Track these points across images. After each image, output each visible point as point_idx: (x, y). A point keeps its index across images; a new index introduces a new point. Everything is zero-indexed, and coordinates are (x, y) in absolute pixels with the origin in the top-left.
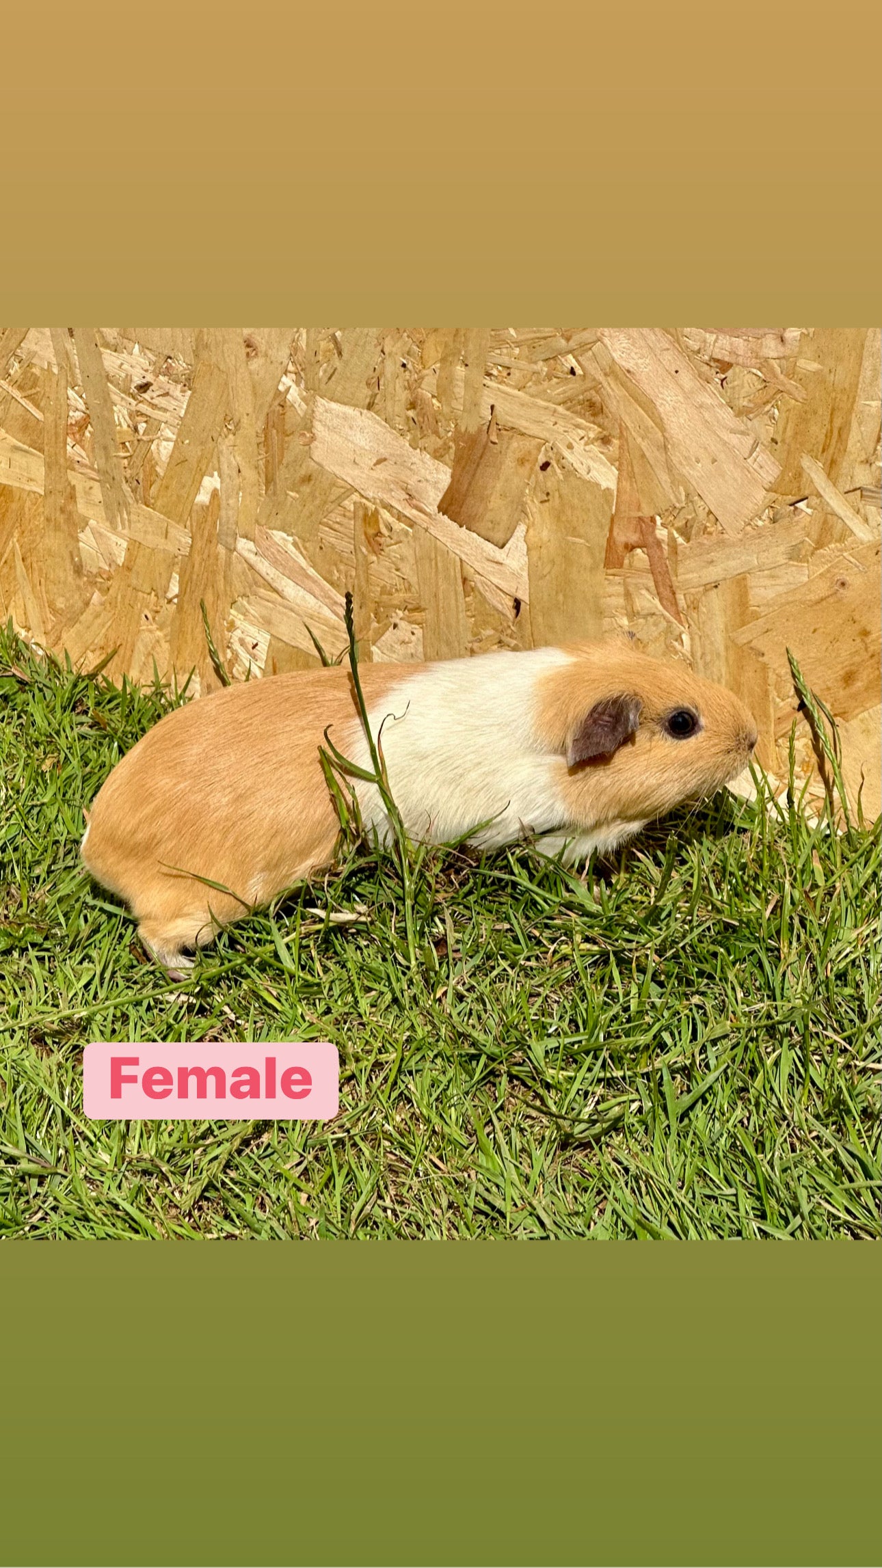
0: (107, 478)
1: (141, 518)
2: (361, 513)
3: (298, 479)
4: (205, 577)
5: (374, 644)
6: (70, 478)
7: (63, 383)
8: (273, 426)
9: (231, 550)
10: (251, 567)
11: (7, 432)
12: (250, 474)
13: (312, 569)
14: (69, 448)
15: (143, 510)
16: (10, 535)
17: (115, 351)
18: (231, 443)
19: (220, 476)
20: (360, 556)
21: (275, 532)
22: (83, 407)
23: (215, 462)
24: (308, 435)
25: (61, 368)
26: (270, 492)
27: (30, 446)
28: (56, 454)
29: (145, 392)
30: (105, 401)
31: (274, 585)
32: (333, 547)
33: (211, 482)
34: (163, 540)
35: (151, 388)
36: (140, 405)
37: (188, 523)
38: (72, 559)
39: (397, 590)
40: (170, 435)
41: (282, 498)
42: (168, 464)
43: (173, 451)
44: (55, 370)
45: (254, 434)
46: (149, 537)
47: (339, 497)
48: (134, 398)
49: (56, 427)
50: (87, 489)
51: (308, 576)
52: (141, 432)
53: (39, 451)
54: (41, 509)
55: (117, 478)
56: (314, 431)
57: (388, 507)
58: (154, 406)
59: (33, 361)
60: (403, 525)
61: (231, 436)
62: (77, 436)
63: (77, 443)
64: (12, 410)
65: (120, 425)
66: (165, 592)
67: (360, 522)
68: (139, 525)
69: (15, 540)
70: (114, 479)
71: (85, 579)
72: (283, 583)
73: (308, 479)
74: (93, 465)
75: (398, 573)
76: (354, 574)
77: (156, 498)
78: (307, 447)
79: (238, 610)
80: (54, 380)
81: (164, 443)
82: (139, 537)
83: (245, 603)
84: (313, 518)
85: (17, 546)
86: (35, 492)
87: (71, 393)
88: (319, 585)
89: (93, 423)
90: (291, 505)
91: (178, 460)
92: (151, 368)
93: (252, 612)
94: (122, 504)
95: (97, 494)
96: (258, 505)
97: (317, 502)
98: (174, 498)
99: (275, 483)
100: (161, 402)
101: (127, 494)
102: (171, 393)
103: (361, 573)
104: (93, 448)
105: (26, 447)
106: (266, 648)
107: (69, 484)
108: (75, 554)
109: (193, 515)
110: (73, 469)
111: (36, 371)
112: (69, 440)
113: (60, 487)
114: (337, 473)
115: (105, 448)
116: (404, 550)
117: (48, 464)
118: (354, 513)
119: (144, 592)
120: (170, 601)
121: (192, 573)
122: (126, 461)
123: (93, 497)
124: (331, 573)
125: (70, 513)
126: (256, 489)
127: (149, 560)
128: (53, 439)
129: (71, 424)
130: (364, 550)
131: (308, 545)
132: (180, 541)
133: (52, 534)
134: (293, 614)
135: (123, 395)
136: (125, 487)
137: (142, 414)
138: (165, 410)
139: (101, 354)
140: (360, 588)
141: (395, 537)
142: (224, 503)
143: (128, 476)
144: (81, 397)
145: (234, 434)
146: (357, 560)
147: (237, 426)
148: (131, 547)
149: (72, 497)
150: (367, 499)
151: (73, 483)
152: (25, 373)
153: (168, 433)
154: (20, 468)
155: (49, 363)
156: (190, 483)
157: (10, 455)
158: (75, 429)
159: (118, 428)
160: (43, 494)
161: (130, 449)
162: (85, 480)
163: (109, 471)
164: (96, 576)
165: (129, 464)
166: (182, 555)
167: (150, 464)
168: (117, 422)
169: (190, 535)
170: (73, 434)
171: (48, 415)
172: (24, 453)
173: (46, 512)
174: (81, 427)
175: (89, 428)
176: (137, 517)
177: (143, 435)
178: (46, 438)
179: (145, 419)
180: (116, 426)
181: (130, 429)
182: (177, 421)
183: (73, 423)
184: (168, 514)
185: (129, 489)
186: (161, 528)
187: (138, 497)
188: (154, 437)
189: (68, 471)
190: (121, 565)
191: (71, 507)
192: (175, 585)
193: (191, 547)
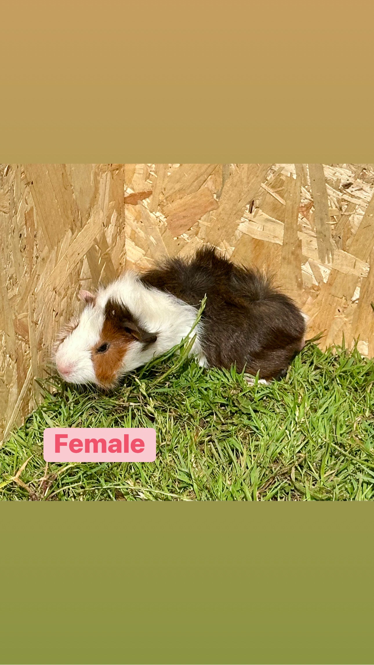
0: (321, 236)
1: (340, 258)
6: (299, 236)
7: (299, 184)
11: (263, 211)
14: (299, 219)
15: (342, 253)
17: (332, 166)
22: (310, 197)
25: (298, 176)
27: (276, 219)
28: (291, 223)
29: (348, 188)
30: (323, 193)
34: (352, 269)
35: (352, 186)
36: (344, 195)
37: (368, 260)
38: (297, 279)
40: (361, 212)
42: (359, 228)
43: (362, 221)
44: (295, 177)
46: (344, 267)
48: (341, 192)
49: (293, 208)
50: (309, 241)
52: (344, 210)
53: (281, 221)
54: (280, 253)
55: (327, 235)
58: (353, 196)
59: (282, 172)
62: (305, 213)
63: (305, 216)
64: (267, 199)
65: (331, 207)
66: (351, 297)
68: (338, 261)
70: (325, 236)
71: (304, 290)
74: (313, 228)
77: (350, 246)
80: (293, 183)
81: (358, 216)
82: (338, 268)
86: (277, 244)
87: (303, 189)
89: (316, 206)
91: (366, 226)
92: (353, 175)
94: (329, 250)
95: (315, 244)
98: (361, 246)
100: (358, 194)
101: (333, 244)
102: (364, 189)
104: (314, 219)
105: (274, 219)
107: (298, 239)
108: (299, 276)
109: (371, 255)
110: (301, 231)
111: (283, 178)
112: (300, 215)
113: (292, 241)
115: (321, 219)
117: (286, 228)
119: (339, 298)
120: (353, 302)
121: (368, 287)
122: (333, 226)
123: (312, 246)
125: (298, 255)
127: (343, 280)
128: (291, 214)
129: (302, 207)
132: (362, 269)
133: (285, 266)
135: (334, 190)
136: (332, 241)
137: (345, 201)
138: (359, 198)
139: (323, 168)
143: (334, 234)
144: (309, 191)
148: (333, 273)
149: (299, 246)
151: (301, 238)
152: (276, 179)
153: (359, 211)
154: (269, 230)
155: (291, 173)
156: (371, 238)
157: (264, 224)
158: (304, 209)
159: (330, 208)
160: (282, 244)
161: (336, 220)
162: (308, 236)
163: (323, 232)
164: (310, 289)
165: (335, 228)
166: (363, 277)
167: (348, 228)
168: (330, 205)
169: (369, 266)
170: (303, 212)
171: (288, 201)
172: (272, 222)
173: (283, 254)
174: (308, 208)
175: (313, 208)
176: (337, 257)
177: (345, 212)
178: (286, 214)
179: (347, 203)
180: (329, 207)
181: (337, 209)
182: (366, 204)
183: (303, 205)
184: (356, 255)
185: (334, 242)
186: (352, 262)
187: (339, 246)
188: (352, 213)
189: (298, 232)
190: (326, 282)
191: (298, 252)
192: (357, 293)
193: (369, 273)
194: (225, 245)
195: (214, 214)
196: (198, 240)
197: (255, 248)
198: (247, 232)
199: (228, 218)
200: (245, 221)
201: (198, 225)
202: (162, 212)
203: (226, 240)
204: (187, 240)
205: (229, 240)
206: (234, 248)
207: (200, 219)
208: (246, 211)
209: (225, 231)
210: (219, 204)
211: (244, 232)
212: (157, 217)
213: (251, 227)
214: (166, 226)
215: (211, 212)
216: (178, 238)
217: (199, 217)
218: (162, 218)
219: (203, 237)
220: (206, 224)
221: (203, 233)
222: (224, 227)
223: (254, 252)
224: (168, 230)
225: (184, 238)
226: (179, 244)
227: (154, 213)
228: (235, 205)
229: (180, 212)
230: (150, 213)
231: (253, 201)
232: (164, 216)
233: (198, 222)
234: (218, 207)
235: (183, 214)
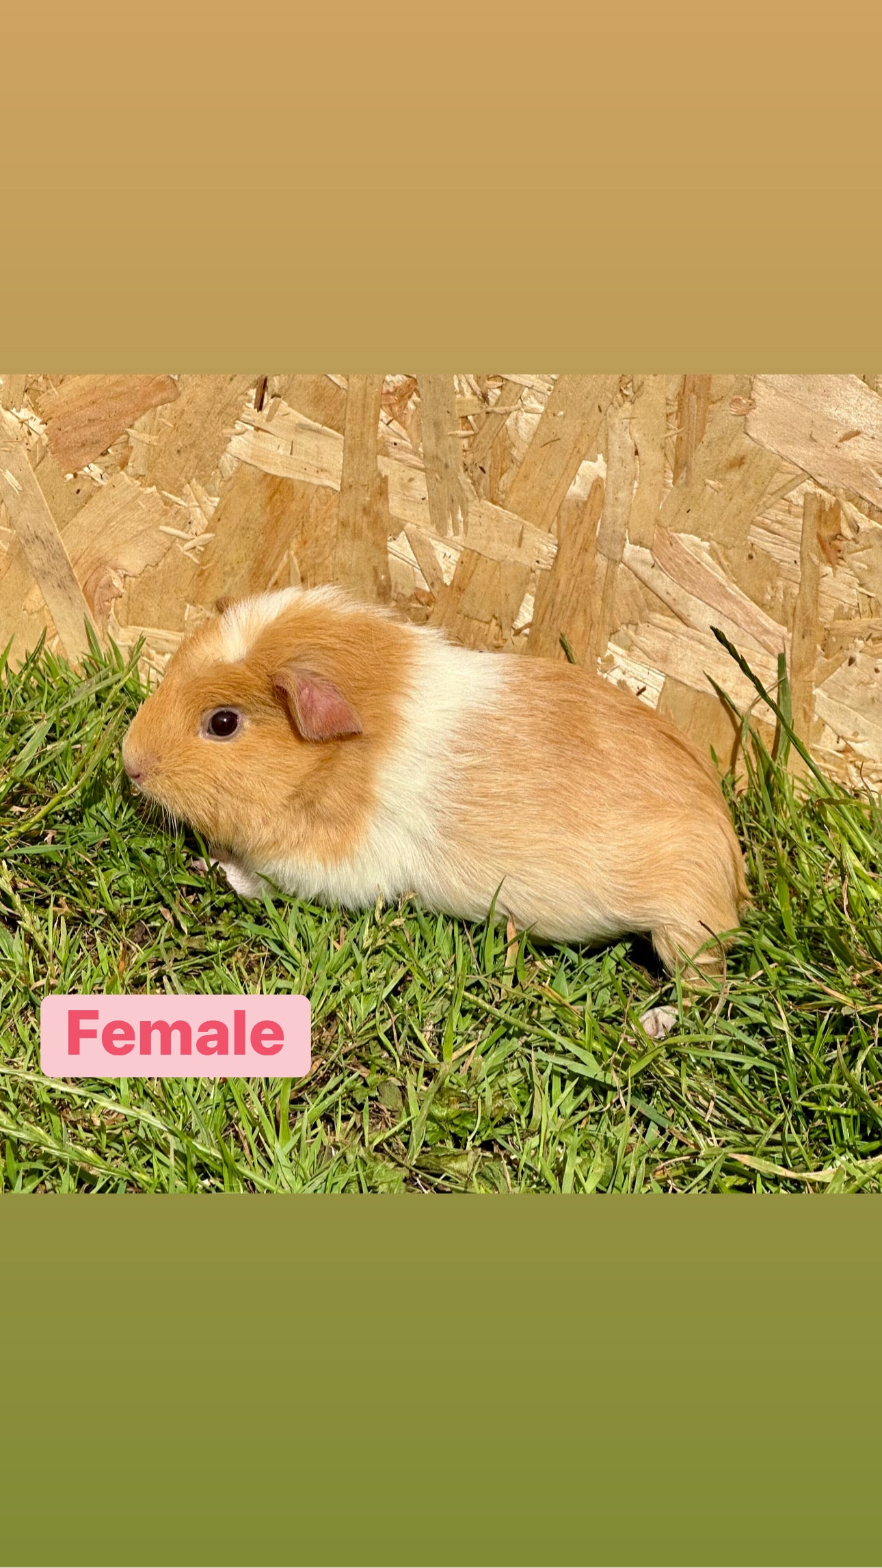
0: (435, 466)
1: (484, 519)
2: (815, 507)
3: (724, 462)
4: (573, 598)
5: (817, 686)
6: (380, 466)
8: (693, 391)
9: (614, 561)
10: (645, 584)
11: (290, 406)
12: (653, 457)
13: (734, 586)
14: (381, 425)
15: (488, 509)
16: (287, 545)
18: (628, 414)
19: (607, 460)
20: (808, 565)
21: (682, 535)
23: (601, 439)
24: (744, 402)
26: (680, 482)
27: (324, 424)
28: (362, 434)
31: (677, 608)
32: (768, 555)
33: (593, 468)
34: (514, 550)
37: (555, 526)
38: (376, 576)
39: (858, 612)
40: (537, 406)
41: (697, 488)
42: (530, 444)
43: (539, 427)
45: (663, 401)
46: (495, 545)
47: (783, 487)
49: (365, 396)
50: (406, 481)
51: (728, 596)
52: (492, 400)
53: (338, 430)
54: (335, 510)
55: (452, 464)
56: (753, 396)
57: (857, 499)
60: (875, 524)
61: (627, 405)
62: (396, 409)
63: (395, 418)
65: (462, 392)
66: (513, 620)
67: (811, 520)
68: (480, 530)
69: (292, 553)
70: (447, 466)
71: (393, 604)
72: (691, 604)
73: (740, 462)
74: (416, 447)
75: (861, 589)
76: (796, 591)
77: (508, 492)
78: (741, 419)
79: (619, 644)
81: (529, 416)
82: (478, 546)
83: (631, 633)
84: (742, 516)
85: (296, 561)
86: (325, 487)
88: (743, 608)
89: (422, 390)
90: (711, 498)
91: (547, 440)
93: (641, 645)
94: (457, 501)
95: (420, 487)
96: (660, 499)
97: (751, 494)
98: (536, 491)
99: (689, 469)
101: (465, 487)
103: (807, 590)
104: (419, 425)
105: (318, 425)
106: (658, 694)
107: (380, 475)
108: (381, 569)
109: (563, 514)
110: (387, 455)
112: (383, 414)
113: (364, 480)
114: (783, 452)
115: (437, 424)
116: (873, 558)
117: (349, 448)
118: (804, 507)
119: (481, 621)
120: (518, 632)
121: (555, 593)
122: (465, 442)
123: (413, 492)
124: (762, 591)
125: (378, 515)
126: (659, 477)
127: (492, 577)
128: (360, 412)
129: (388, 393)
130: (815, 559)
131: (731, 552)
132: (539, 550)
133: (347, 543)
134: (702, 647)
136: (463, 478)
140: (804, 609)
141: (862, 541)
142: (610, 498)
143: (469, 462)
145: (632, 402)
146: (803, 572)
147: (638, 390)
148: (465, 560)
149: (382, 493)
150: (824, 488)
151: (385, 472)
153: (531, 402)
154: (307, 454)
156: (561, 470)
157: (293, 437)
158: (393, 399)
159: (458, 396)
160: (339, 489)
161: (474, 425)
162: (403, 469)
163: (441, 455)
164: (410, 600)
165: (470, 445)
166: (542, 569)
167: (503, 446)
168: (457, 388)
169: (556, 542)
170: (390, 405)
171: (353, 380)
172: (314, 434)
173: (342, 514)
174: (402, 396)
175: (415, 397)
176: (477, 519)
177: (496, 404)
178: (348, 412)
179: (500, 384)
180: (456, 393)
181: (476, 398)
182: (547, 386)
183: (391, 390)
184: (524, 513)
185: (469, 481)
186: (513, 532)
187: (481, 490)
188: (513, 407)
189: (379, 457)
190: (448, 584)
191: (379, 506)
192: (527, 611)
193: (556, 558)
194: (194, 491)
195: (167, 412)
196: (127, 479)
197: (271, 498)
198: (252, 457)
199: (203, 423)
200: (246, 430)
201: (127, 442)
202: (36, 409)
203: (199, 478)
204: (98, 479)
205: (204, 481)
206: (217, 499)
207: (131, 426)
208: (247, 404)
209: (196, 457)
210: (180, 389)
211: (243, 457)
212: (22, 423)
213: (263, 445)
214: (44, 444)
215: (160, 408)
216: (75, 475)
217: (129, 420)
218: (36, 424)
219: (141, 472)
220: (146, 437)
221: (140, 460)
222: (193, 445)
223: (268, 510)
224: (50, 454)
225: (92, 474)
226: (78, 491)
227: (14, 410)
228: (220, 389)
229: (81, 408)
230: (3, 410)
231: (266, 381)
232: (39, 420)
233: (127, 433)
234: (179, 394)
235: (90, 413)
